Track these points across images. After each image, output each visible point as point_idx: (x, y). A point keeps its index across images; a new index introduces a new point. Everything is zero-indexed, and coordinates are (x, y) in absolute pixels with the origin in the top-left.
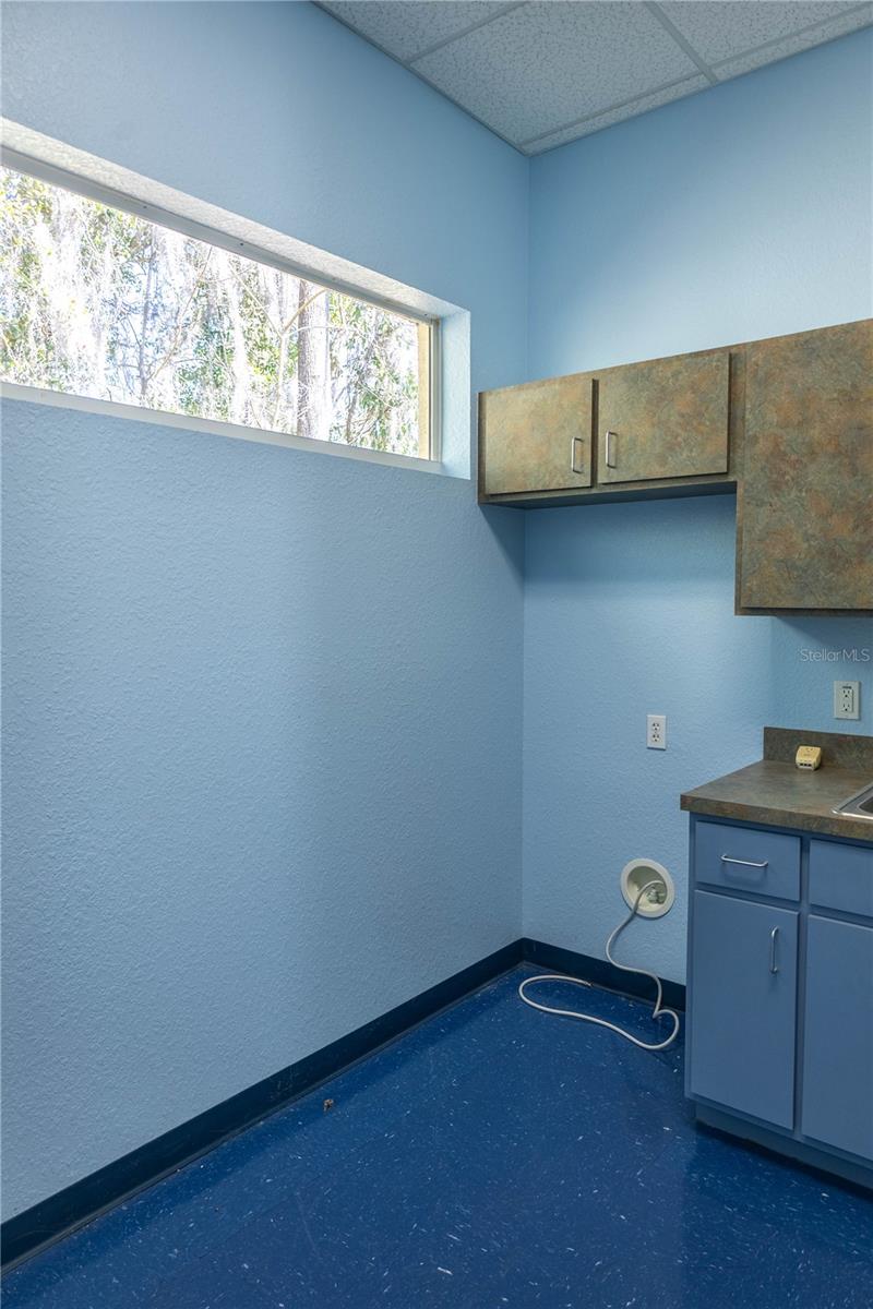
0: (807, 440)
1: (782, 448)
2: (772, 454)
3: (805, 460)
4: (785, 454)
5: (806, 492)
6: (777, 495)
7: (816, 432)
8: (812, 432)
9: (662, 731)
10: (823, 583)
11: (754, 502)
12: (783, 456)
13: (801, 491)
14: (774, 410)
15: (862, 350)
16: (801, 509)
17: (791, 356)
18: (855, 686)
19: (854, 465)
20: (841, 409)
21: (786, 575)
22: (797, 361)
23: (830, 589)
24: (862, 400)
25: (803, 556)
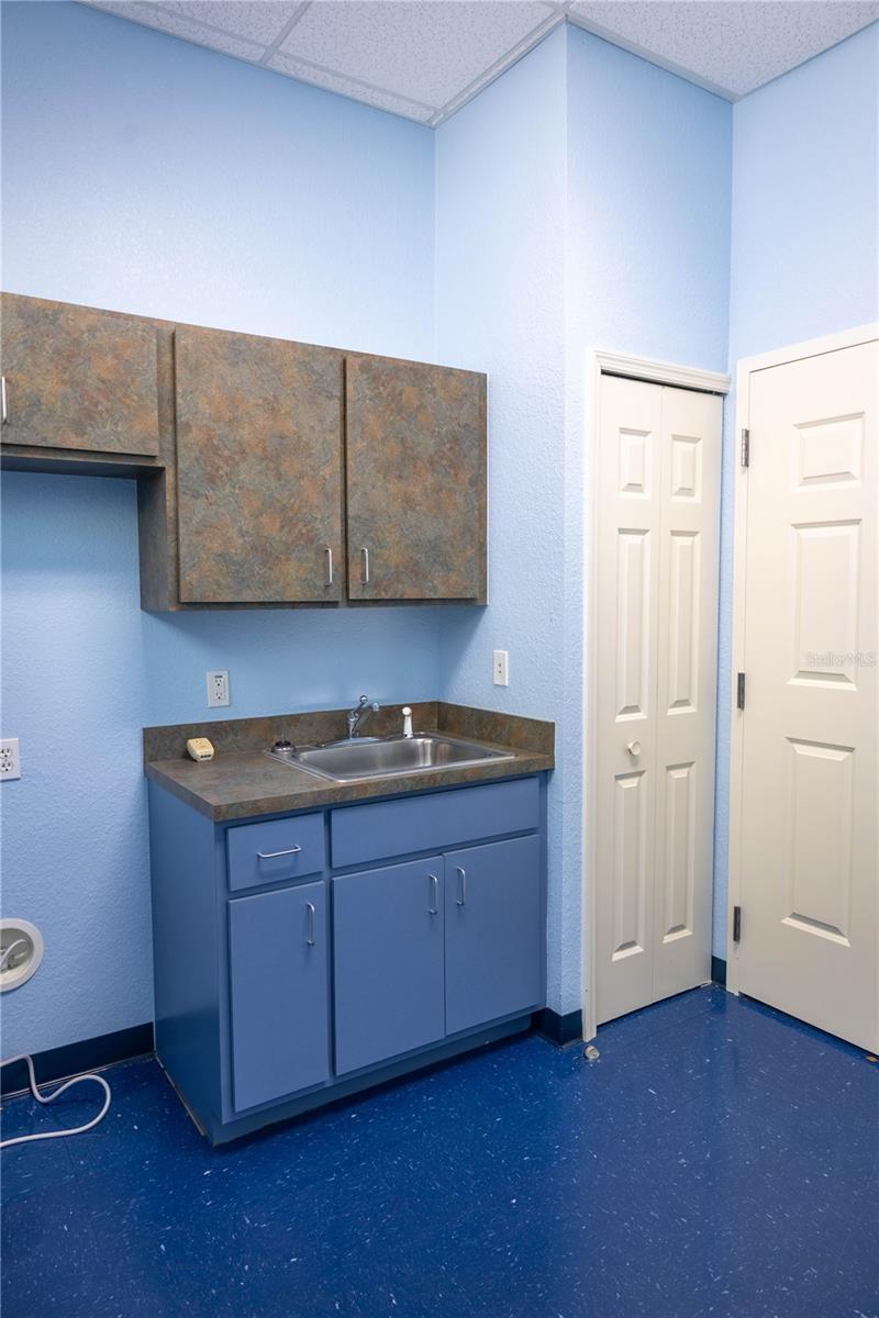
0: (238, 438)
1: (215, 442)
2: (206, 445)
3: (237, 457)
4: (218, 448)
5: (240, 488)
6: (213, 490)
7: (245, 433)
8: (241, 431)
9: (15, 758)
10: (258, 577)
11: (190, 493)
12: (216, 449)
13: (234, 487)
14: (205, 401)
15: (281, 366)
16: (236, 505)
17: (220, 351)
18: (225, 677)
19: (278, 471)
20: (266, 415)
21: (225, 570)
22: (226, 359)
23: (264, 583)
24: (283, 412)
25: (239, 551)
